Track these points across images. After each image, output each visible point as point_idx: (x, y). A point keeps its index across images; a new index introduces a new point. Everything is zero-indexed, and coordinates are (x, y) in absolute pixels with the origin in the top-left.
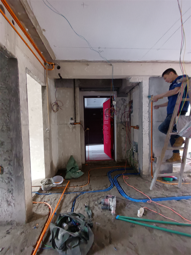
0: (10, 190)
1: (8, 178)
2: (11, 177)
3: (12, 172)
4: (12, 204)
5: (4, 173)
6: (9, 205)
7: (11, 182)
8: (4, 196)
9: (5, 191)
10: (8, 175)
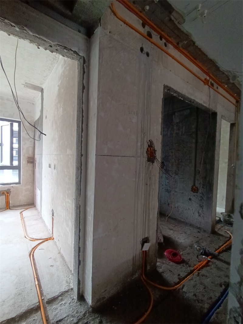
0: (201, 206)
1: (201, 197)
2: (203, 196)
3: (204, 193)
4: (202, 216)
5: (199, 193)
6: (199, 216)
7: (202, 200)
8: (197, 208)
9: (198, 205)
10: (201, 195)
